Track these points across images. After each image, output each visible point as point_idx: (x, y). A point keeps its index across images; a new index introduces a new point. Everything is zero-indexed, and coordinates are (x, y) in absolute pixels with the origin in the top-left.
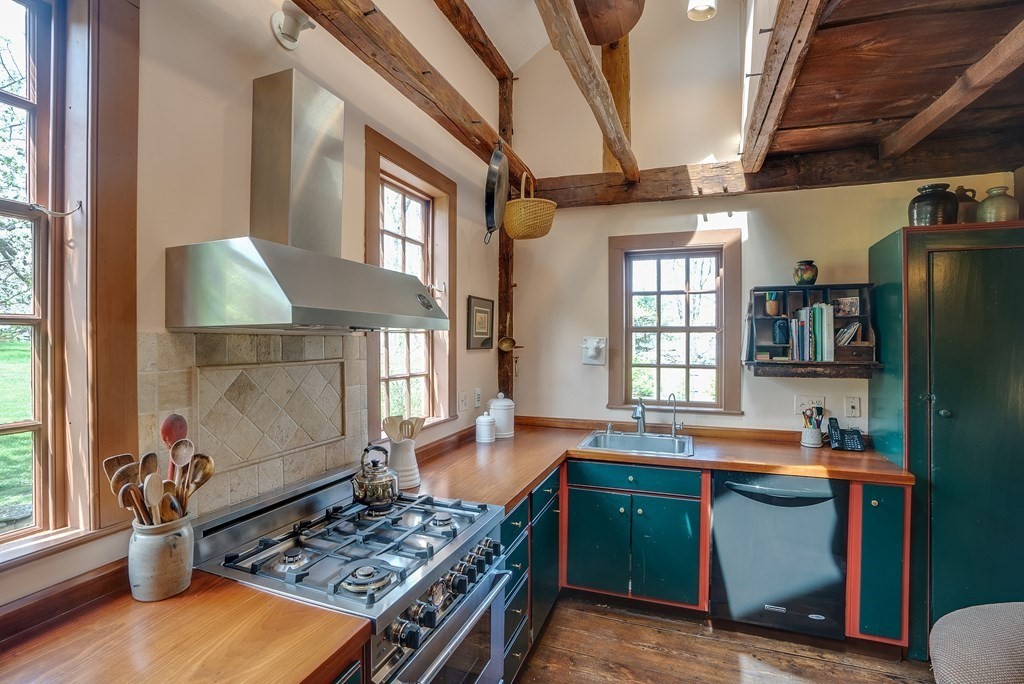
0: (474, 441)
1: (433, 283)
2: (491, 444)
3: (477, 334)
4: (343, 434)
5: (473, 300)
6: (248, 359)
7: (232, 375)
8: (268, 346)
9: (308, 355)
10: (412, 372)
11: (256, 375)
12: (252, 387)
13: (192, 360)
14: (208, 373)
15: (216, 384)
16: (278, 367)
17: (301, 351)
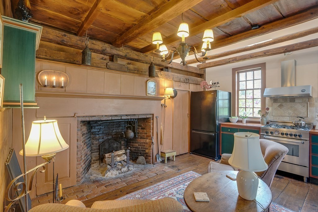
4: (307, 116)
6: (282, 102)
7: (279, 104)
8: (286, 100)
11: (284, 104)
12: (283, 106)
13: (273, 102)
14: (275, 103)
15: (276, 105)
16: (289, 103)
17: (295, 101)
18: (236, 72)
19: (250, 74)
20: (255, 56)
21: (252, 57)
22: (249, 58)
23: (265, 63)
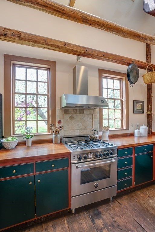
0: (134, 136)
1: (122, 98)
2: (138, 137)
3: (136, 109)
4: (93, 128)
5: (135, 101)
6: (73, 113)
7: (70, 115)
8: (77, 111)
9: (84, 113)
10: (116, 118)
11: (74, 116)
12: (74, 118)
13: (64, 113)
14: (66, 115)
15: (67, 117)
16: (79, 115)
17: (83, 112)
18: (12, 62)
19: (32, 73)
20: (51, 43)
21: (47, 44)
22: (42, 43)
23: (55, 62)
